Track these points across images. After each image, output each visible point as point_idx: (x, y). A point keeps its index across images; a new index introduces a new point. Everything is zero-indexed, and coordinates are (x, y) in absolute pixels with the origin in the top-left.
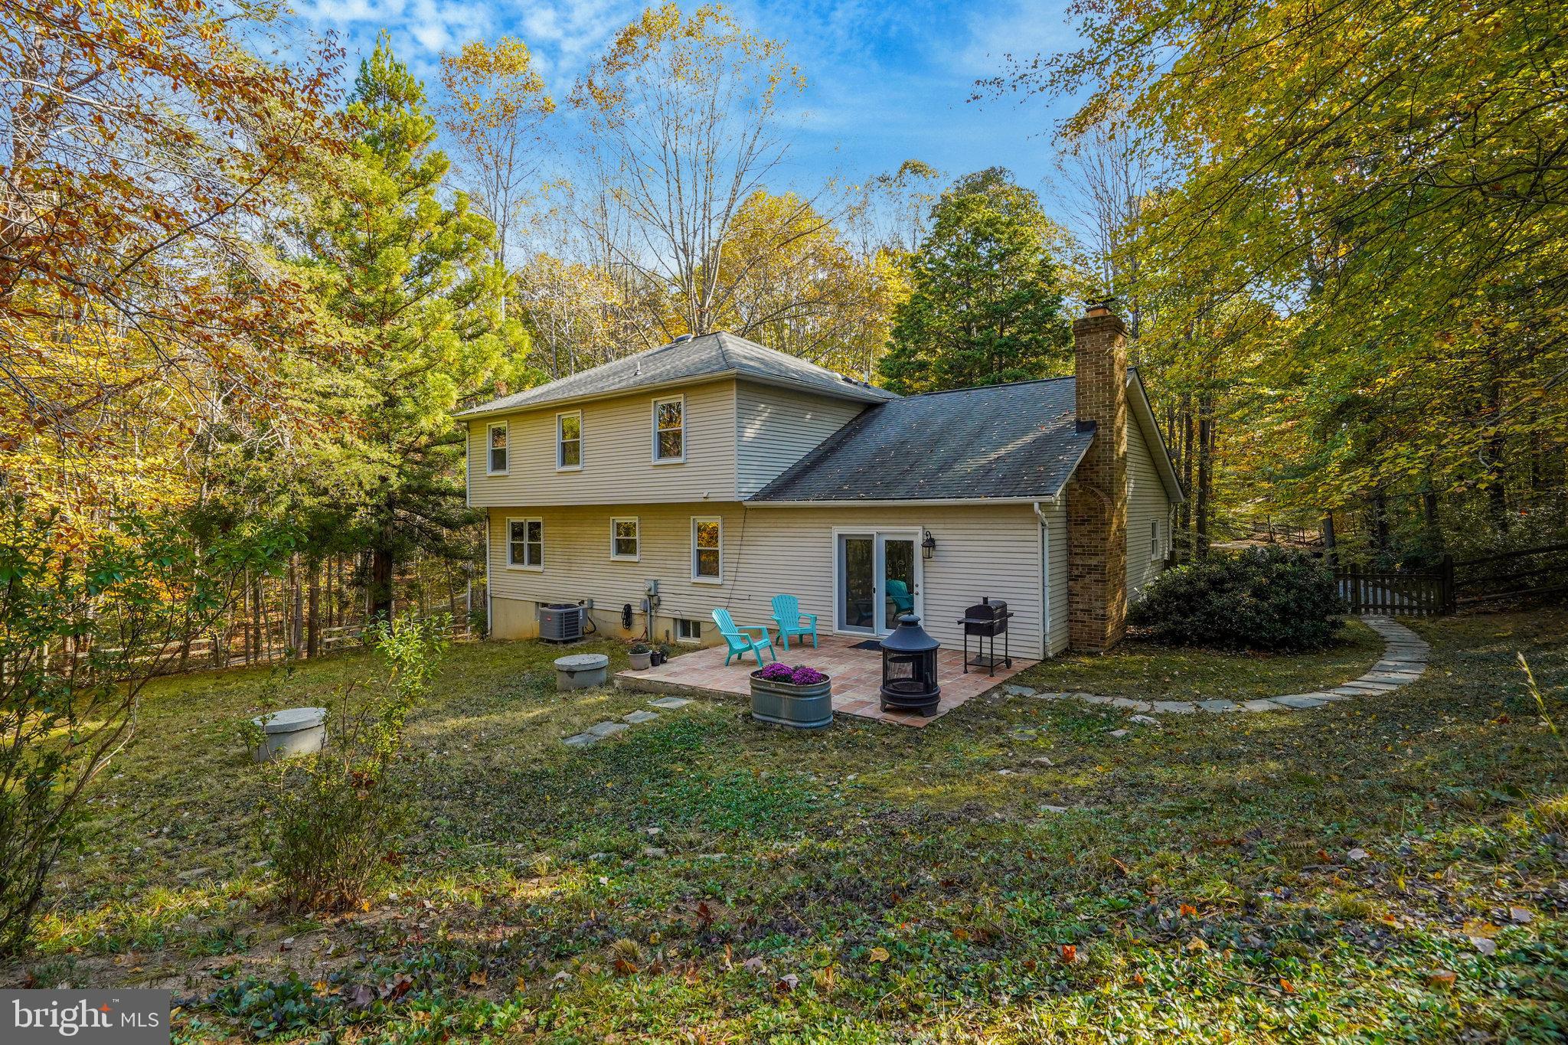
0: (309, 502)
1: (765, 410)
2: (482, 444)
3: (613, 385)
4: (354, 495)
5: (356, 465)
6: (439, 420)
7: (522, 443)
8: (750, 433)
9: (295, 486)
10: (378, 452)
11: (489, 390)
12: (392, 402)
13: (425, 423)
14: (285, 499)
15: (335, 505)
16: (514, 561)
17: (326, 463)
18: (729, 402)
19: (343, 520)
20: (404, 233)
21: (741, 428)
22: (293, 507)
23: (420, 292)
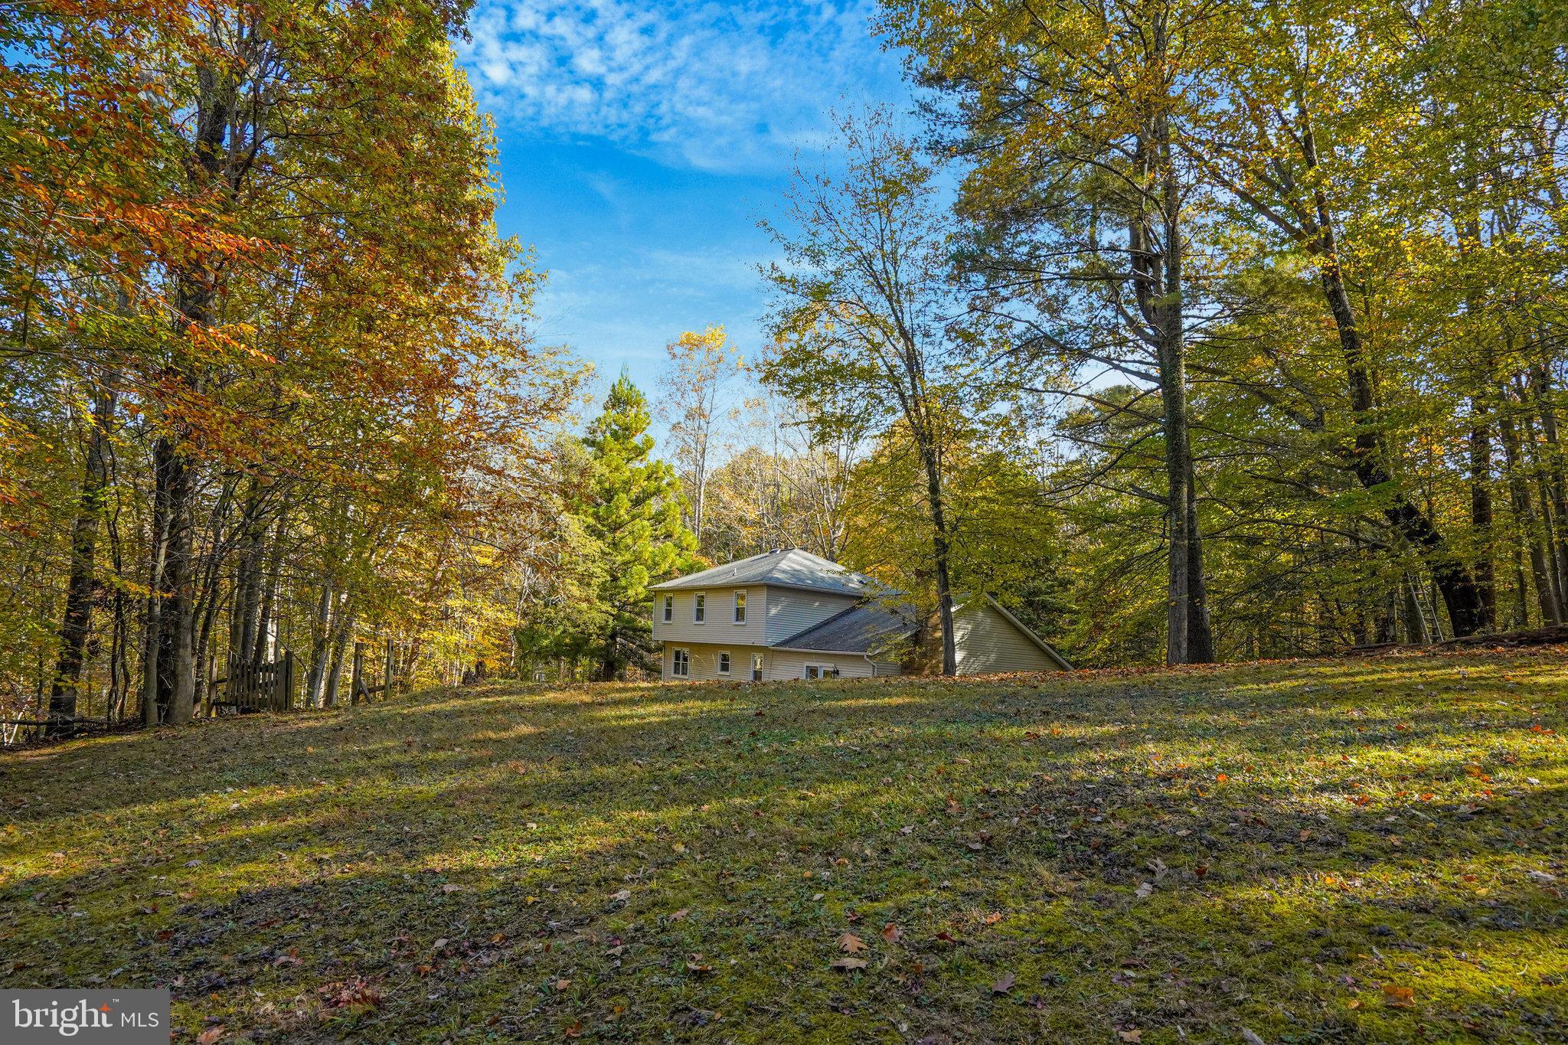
0: (571, 630)
1: (785, 601)
2: (660, 606)
3: (719, 581)
4: (592, 629)
5: (594, 614)
6: (637, 591)
7: (685, 607)
8: (773, 611)
9: (565, 622)
10: (606, 606)
11: (667, 575)
12: (615, 579)
13: (631, 592)
14: (561, 628)
15: (582, 633)
16: (675, 672)
17: (580, 612)
18: (762, 596)
19: (587, 641)
20: (627, 485)
21: (768, 610)
22: (564, 632)
23: (634, 518)
